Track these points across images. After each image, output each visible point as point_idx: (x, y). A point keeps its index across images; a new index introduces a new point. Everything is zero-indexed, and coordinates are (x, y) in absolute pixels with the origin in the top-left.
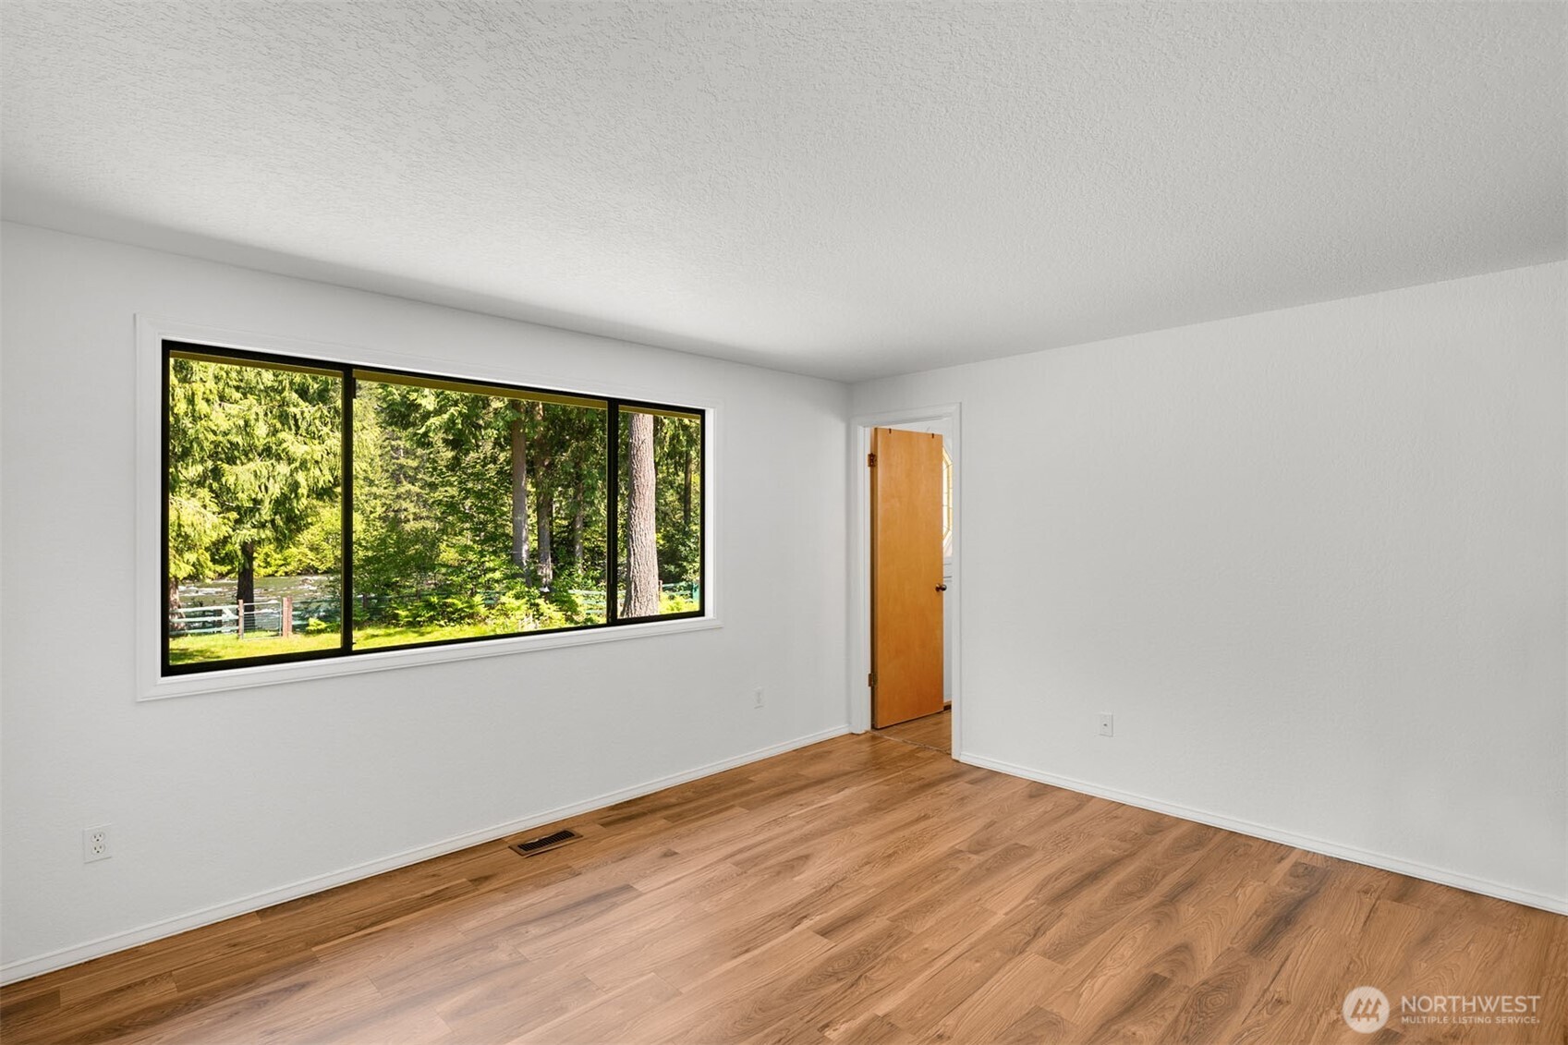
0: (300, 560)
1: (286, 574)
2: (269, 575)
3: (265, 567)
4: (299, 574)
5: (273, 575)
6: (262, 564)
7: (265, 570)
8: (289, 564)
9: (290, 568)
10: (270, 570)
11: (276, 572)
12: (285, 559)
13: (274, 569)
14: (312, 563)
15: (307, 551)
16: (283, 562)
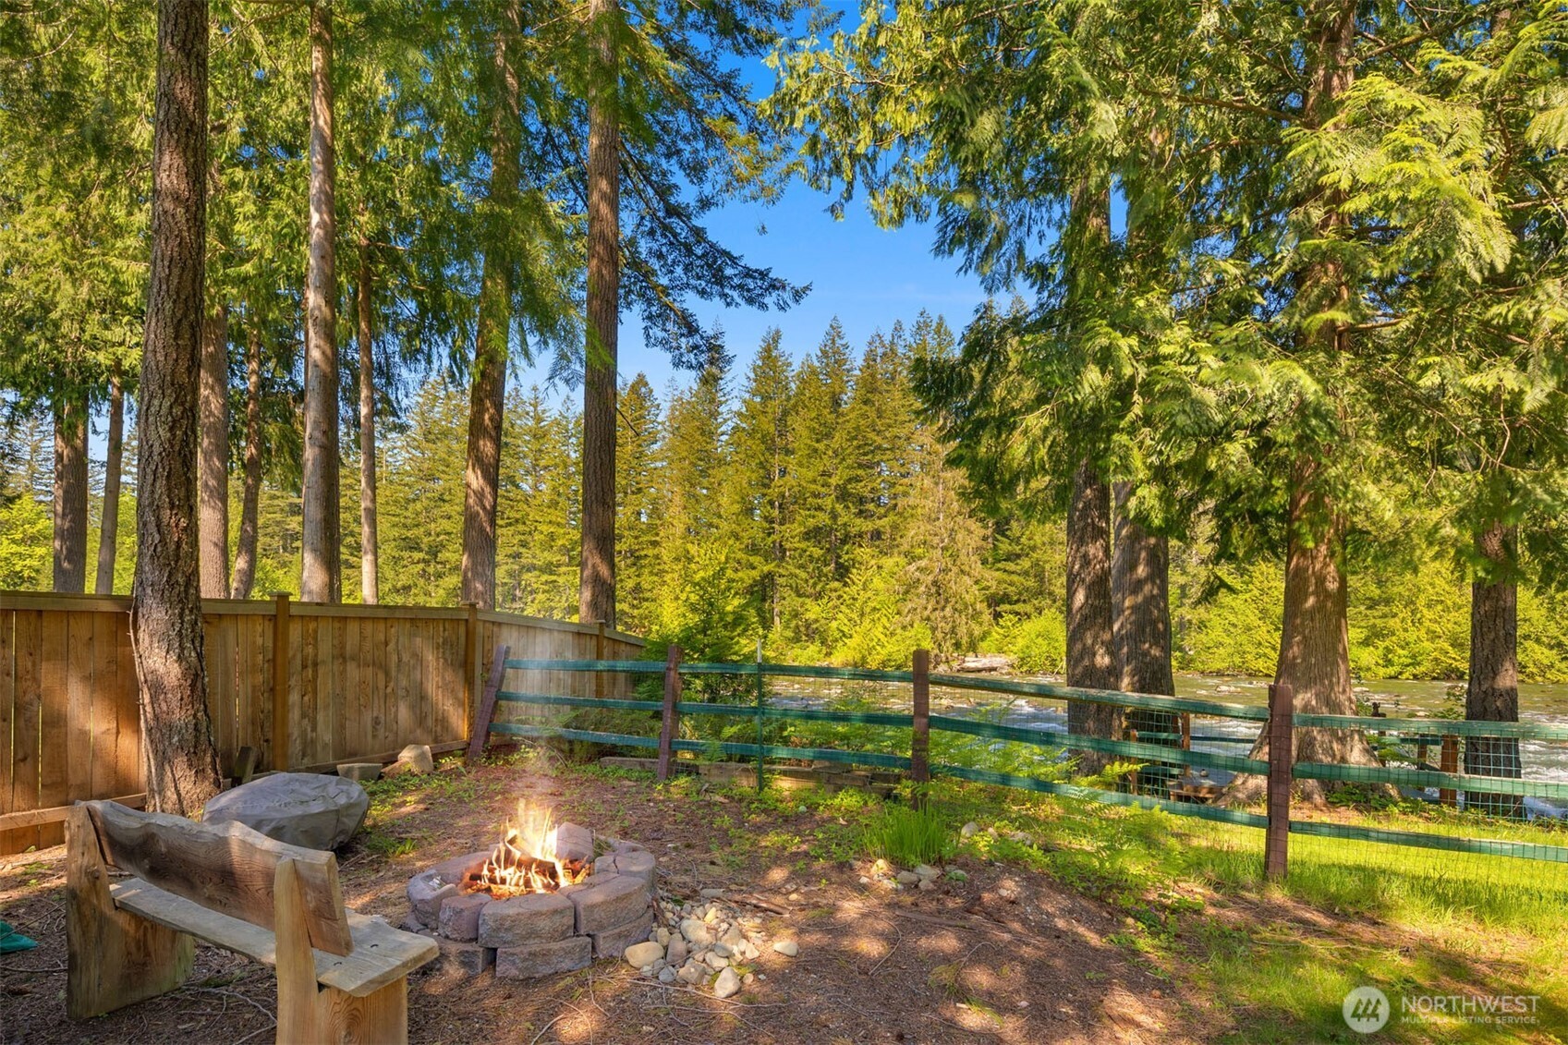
0: (1436, 659)
1: (1415, 677)
2: (1391, 678)
3: (1386, 666)
4: (1434, 679)
5: (1396, 678)
6: (1381, 662)
7: (1384, 670)
8: (1419, 664)
9: (1419, 670)
10: (1391, 671)
11: (1401, 673)
12: (1414, 657)
13: (1397, 669)
14: (1455, 664)
15: (1446, 646)
16: (1410, 661)
